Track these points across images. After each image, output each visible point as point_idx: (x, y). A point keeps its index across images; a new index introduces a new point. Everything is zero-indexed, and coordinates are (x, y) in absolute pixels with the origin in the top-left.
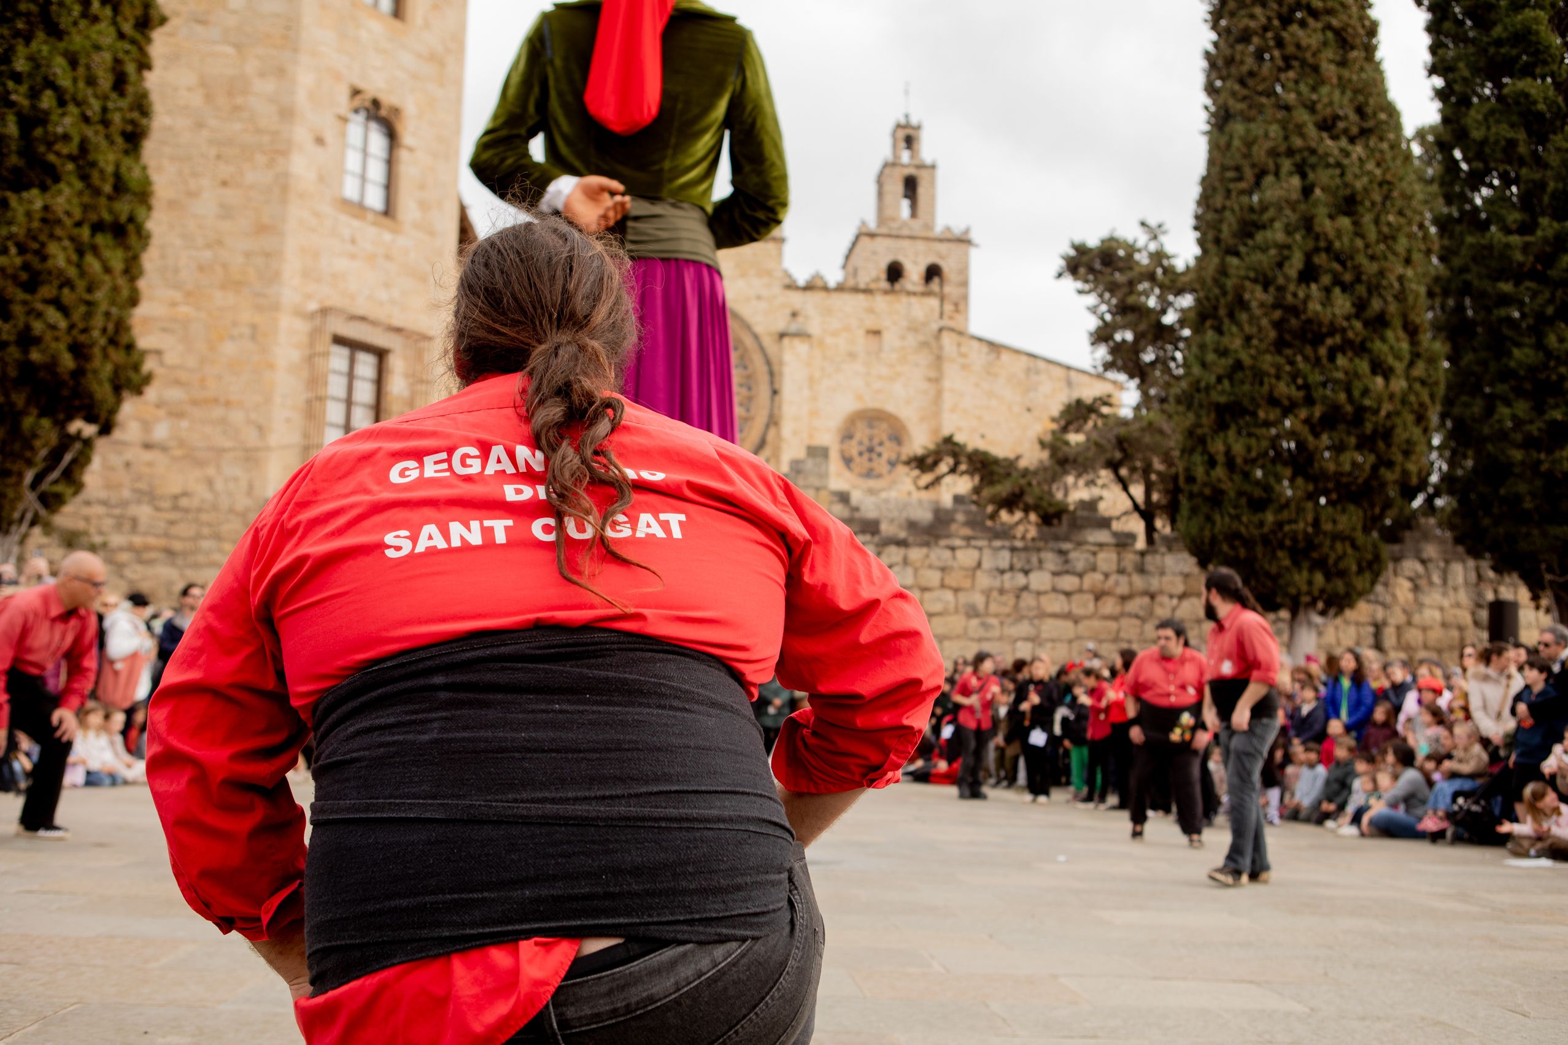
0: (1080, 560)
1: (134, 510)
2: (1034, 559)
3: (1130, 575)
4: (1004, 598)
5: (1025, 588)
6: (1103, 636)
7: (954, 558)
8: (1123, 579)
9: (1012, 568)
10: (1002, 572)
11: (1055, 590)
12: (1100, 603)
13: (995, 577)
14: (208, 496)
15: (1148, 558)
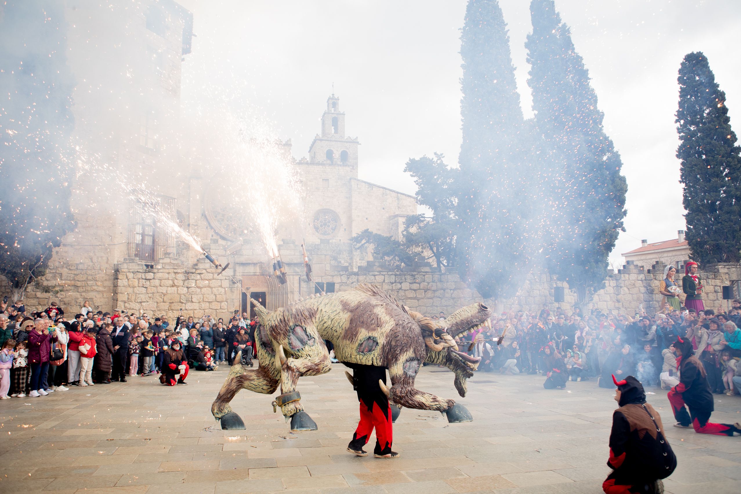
0: (419, 278)
1: (60, 270)
2: (403, 278)
3: (436, 283)
4: (393, 293)
5: (401, 289)
6: (427, 305)
7: (375, 279)
8: (434, 284)
9: (395, 282)
10: (392, 283)
11: (411, 289)
12: (426, 293)
13: (390, 286)
14: (91, 264)
15: (443, 276)
